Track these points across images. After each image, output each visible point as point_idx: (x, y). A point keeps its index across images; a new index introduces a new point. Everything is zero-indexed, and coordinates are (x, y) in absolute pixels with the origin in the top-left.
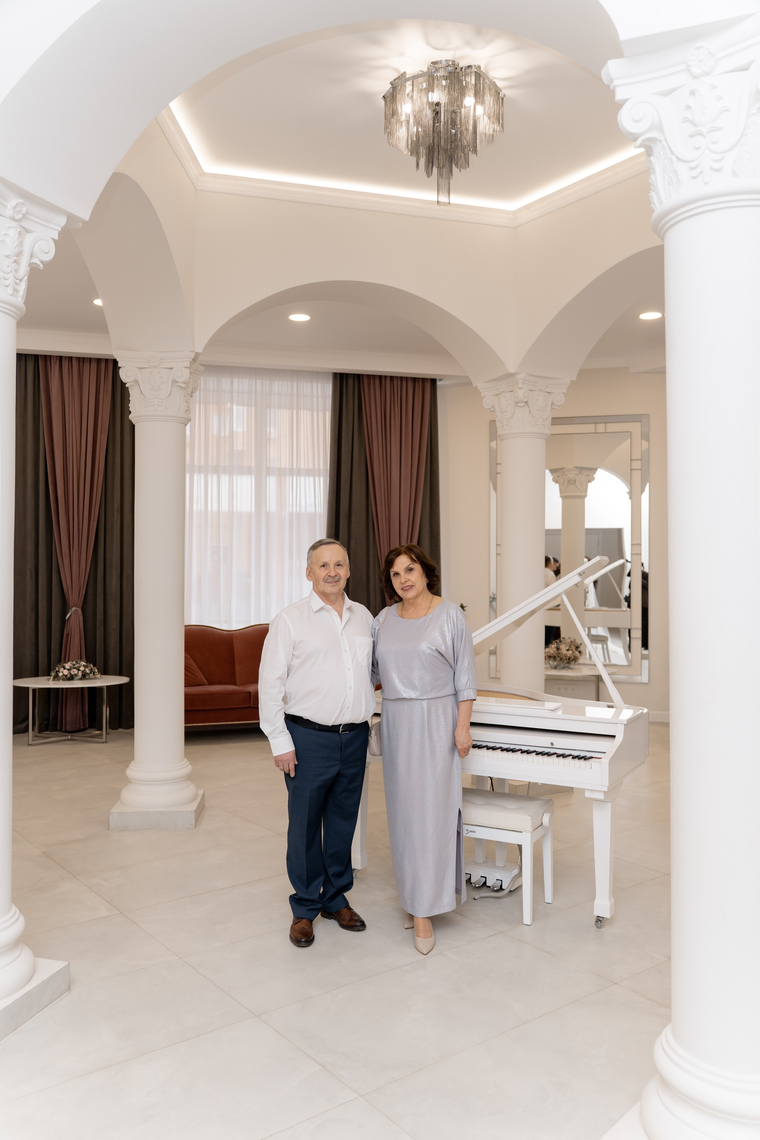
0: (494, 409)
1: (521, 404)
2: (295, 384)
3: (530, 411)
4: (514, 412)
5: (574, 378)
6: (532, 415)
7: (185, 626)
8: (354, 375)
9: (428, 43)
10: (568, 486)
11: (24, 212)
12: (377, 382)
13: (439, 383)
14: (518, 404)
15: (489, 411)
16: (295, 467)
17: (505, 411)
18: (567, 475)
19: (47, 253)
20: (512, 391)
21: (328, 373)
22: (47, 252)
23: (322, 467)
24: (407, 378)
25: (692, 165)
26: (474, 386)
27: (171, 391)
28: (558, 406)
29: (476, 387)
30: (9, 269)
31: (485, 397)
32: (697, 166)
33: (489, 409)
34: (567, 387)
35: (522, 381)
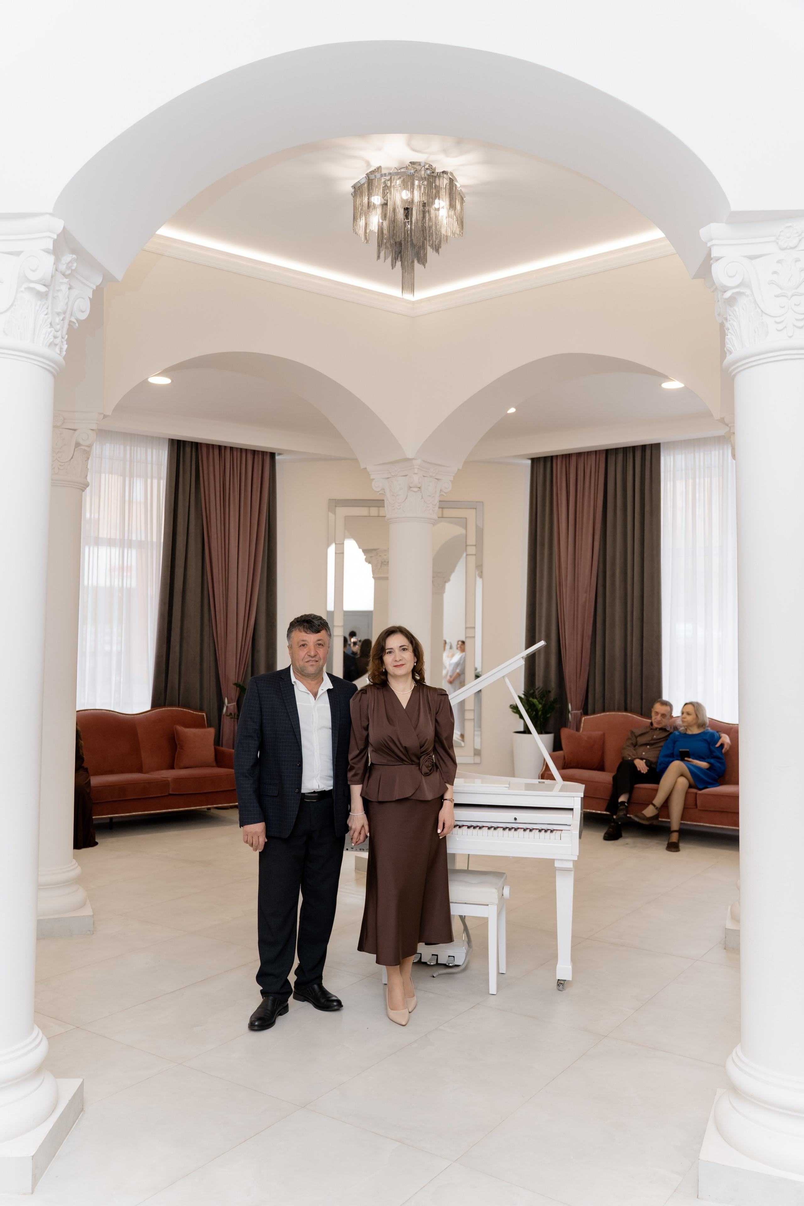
0: (385, 492)
1: (416, 489)
2: (128, 448)
3: (422, 496)
4: (407, 496)
5: (460, 467)
6: (425, 501)
7: (77, 711)
8: (192, 442)
9: (409, 145)
10: (381, 567)
11: (73, 268)
12: (216, 452)
13: (277, 458)
14: (412, 489)
15: (378, 494)
16: (126, 537)
17: (397, 495)
18: (380, 556)
19: (83, 312)
20: (406, 476)
21: (164, 439)
22: (84, 310)
23: (155, 539)
24: (246, 450)
25: (778, 320)
26: (362, 467)
27: (73, 455)
28: (445, 493)
29: (366, 468)
30: (58, 327)
31: (374, 479)
32: (782, 322)
33: (378, 492)
34: (454, 475)
35: (418, 467)
